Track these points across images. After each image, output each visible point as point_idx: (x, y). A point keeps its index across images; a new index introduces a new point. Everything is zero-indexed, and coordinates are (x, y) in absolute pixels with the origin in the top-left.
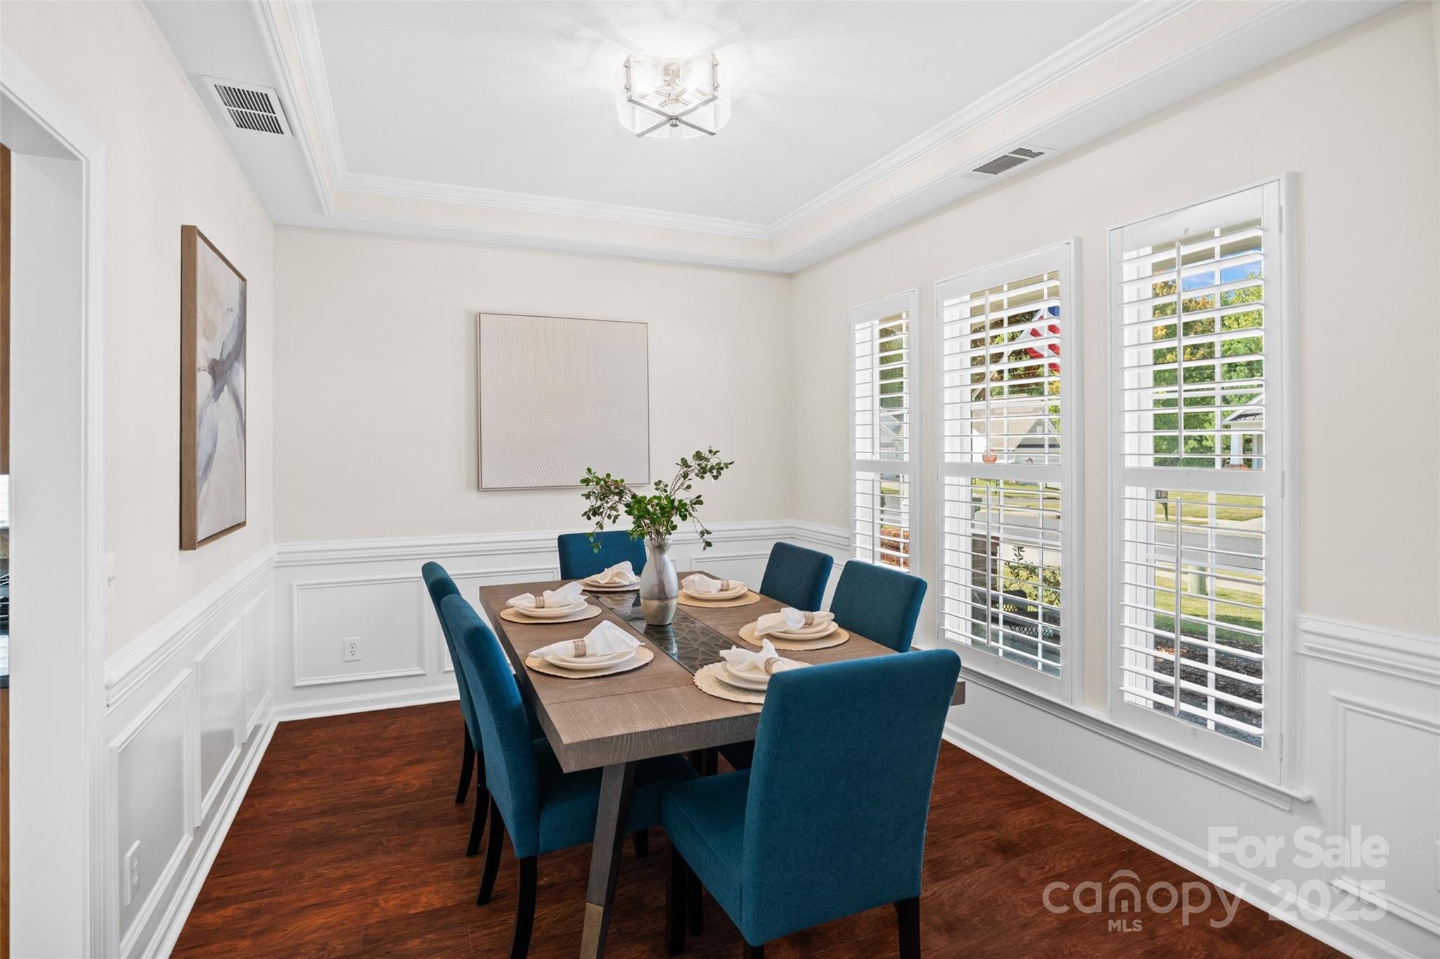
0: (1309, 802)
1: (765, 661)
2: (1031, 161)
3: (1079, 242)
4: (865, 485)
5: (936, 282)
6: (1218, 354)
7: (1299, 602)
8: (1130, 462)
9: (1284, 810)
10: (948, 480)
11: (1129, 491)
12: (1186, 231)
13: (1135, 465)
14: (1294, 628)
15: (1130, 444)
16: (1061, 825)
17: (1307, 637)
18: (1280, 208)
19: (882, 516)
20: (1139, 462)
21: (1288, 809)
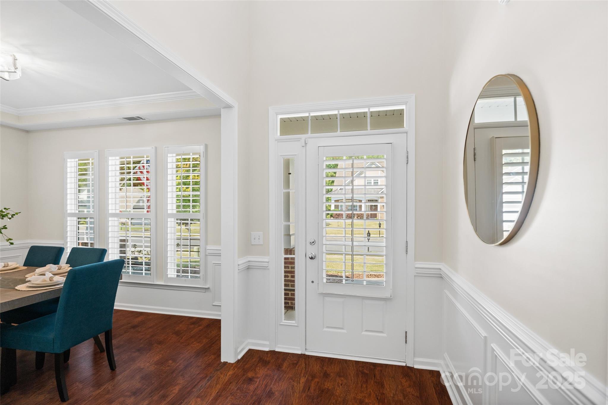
0: (208, 288)
1: (49, 277)
2: (141, 120)
3: (156, 148)
4: (71, 222)
5: (106, 150)
6: (191, 184)
7: (206, 243)
8: (169, 212)
9: (204, 292)
10: (110, 219)
11: (169, 220)
12: (184, 152)
13: (171, 212)
14: (206, 249)
15: (169, 207)
16: (151, 317)
17: (208, 251)
18: (203, 152)
19: (79, 234)
20: (172, 212)
21: (205, 291)
